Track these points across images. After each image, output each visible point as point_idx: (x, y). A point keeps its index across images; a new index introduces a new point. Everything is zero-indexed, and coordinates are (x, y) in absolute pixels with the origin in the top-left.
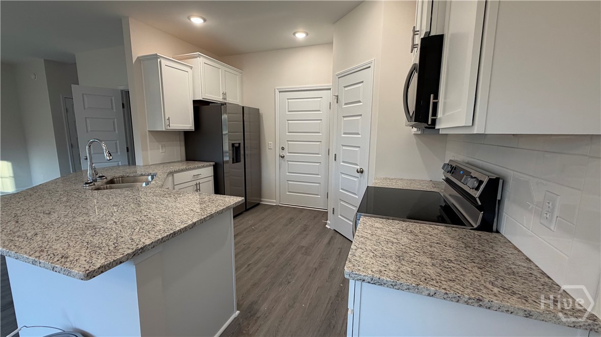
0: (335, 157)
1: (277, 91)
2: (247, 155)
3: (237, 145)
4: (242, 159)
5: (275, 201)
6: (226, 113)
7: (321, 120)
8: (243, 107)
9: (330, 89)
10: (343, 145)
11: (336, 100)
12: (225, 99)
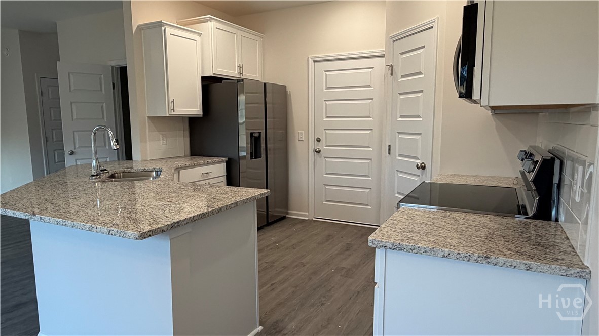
0: (389, 150)
1: (311, 61)
2: (269, 150)
3: (257, 135)
4: (263, 156)
5: (307, 214)
6: (243, 92)
7: (372, 99)
8: (265, 84)
9: (383, 56)
10: (399, 133)
11: (390, 71)
12: (241, 73)
